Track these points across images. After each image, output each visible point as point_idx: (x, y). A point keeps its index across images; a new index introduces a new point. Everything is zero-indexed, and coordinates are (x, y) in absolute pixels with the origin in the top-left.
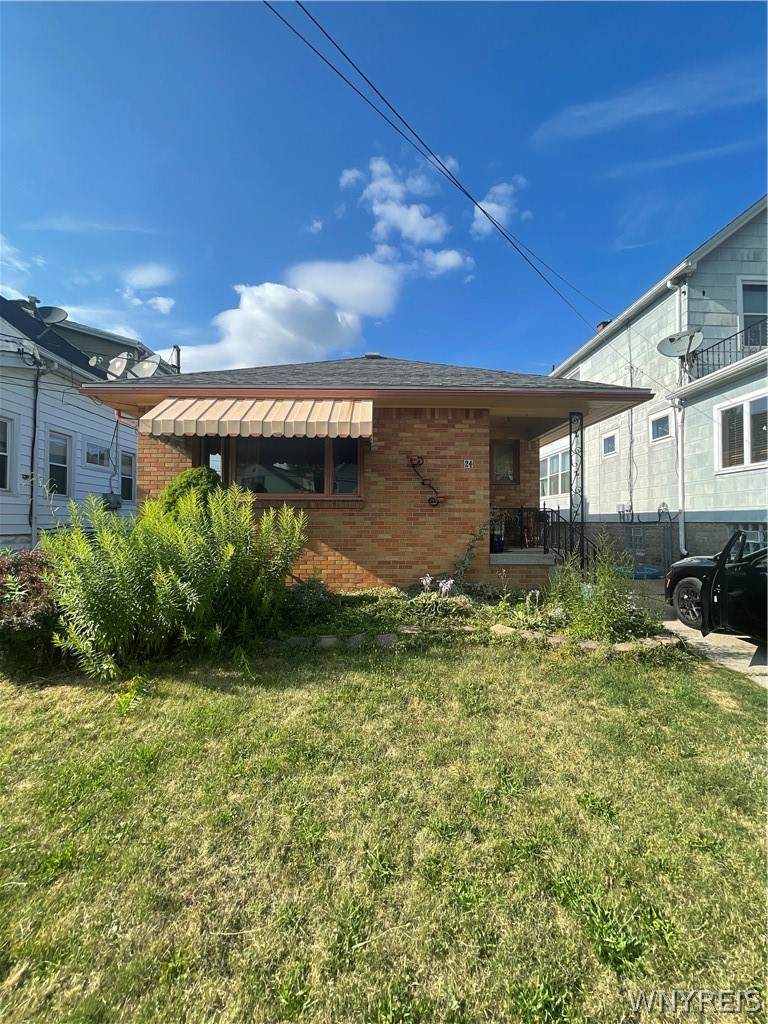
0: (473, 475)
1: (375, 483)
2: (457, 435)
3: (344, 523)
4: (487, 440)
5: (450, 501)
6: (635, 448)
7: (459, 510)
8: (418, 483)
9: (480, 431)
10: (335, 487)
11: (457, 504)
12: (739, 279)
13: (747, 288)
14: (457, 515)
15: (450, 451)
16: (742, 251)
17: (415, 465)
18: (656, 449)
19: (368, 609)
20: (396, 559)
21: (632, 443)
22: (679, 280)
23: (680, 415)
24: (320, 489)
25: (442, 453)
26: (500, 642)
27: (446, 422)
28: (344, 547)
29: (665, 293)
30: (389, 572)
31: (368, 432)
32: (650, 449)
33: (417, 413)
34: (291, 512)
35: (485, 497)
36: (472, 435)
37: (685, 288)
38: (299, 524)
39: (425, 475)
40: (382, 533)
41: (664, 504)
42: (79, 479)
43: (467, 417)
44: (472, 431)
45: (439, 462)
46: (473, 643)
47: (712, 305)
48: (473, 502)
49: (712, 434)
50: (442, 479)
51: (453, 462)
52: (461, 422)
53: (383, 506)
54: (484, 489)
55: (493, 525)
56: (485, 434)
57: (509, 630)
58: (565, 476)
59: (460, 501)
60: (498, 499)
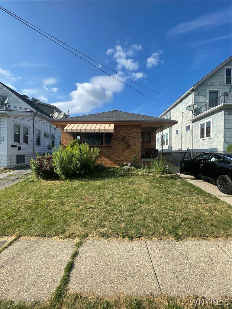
0: (137, 141)
1: (115, 142)
2: (133, 131)
3: (108, 152)
4: (140, 132)
5: (132, 147)
6: (183, 133)
7: (133, 149)
8: (124, 142)
9: (139, 130)
10: (105, 143)
11: (134, 147)
12: (208, 90)
13: (210, 92)
14: (133, 150)
15: (132, 135)
16: (209, 83)
17: (124, 138)
18: (187, 133)
19: (113, 169)
20: (119, 160)
21: (182, 132)
22: (192, 91)
23: (192, 125)
24: (102, 144)
25: (130, 136)
26: (139, 175)
27: (131, 128)
28: (107, 157)
29: (189, 94)
30: (118, 162)
31: (113, 131)
32: (186, 133)
33: (124, 126)
34: (97, 148)
35: (140, 145)
36: (137, 131)
37: (194, 93)
38: (98, 151)
39: (126, 141)
40: (116, 154)
41: (189, 148)
42: (43, 141)
43: (136, 127)
44: (137, 130)
45: (129, 137)
46: (134, 175)
47: (201, 97)
48: (137, 147)
49: (198, 130)
50: (130, 142)
51: (132, 137)
52: (134, 128)
53: (116, 147)
54: (140, 144)
55: (142, 152)
56: (140, 131)
57: (141, 173)
58: (167, 140)
59: (134, 146)
60: (145, 146)
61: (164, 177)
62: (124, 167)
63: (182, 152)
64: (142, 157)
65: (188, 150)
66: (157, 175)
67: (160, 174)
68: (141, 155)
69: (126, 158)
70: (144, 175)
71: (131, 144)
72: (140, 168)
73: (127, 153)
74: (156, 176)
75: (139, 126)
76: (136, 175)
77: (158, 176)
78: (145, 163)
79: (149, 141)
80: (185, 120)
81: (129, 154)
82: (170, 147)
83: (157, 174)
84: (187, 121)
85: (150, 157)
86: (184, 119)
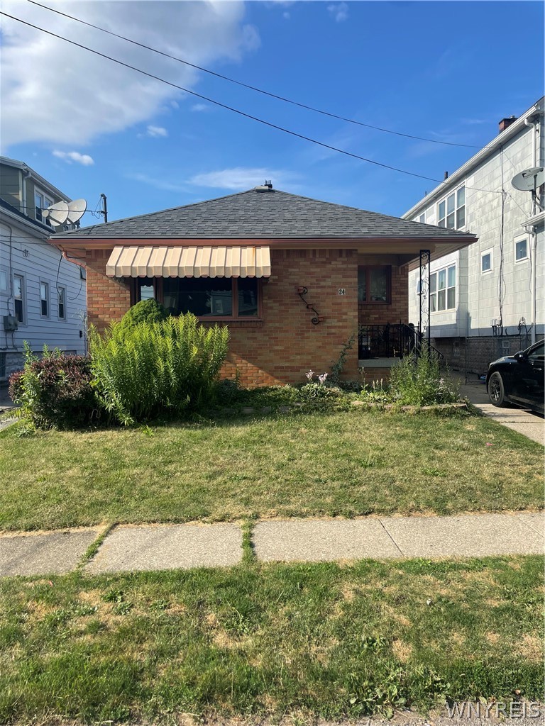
0: (345, 300)
1: (271, 308)
2: (333, 270)
3: (248, 338)
4: (356, 273)
5: (328, 320)
6: (504, 267)
7: (335, 327)
8: (304, 307)
9: (350, 266)
10: (240, 311)
14: (333, 331)
15: (328, 282)
17: (301, 293)
19: (271, 394)
20: (287, 364)
21: (502, 261)
22: (534, 119)
23: (533, 240)
25: (322, 284)
26: (355, 409)
27: (324, 260)
28: (250, 356)
31: (268, 273)
32: (515, 268)
33: (302, 253)
36: (345, 269)
37: (538, 126)
39: (310, 301)
41: (523, 319)
43: (341, 256)
45: (319, 290)
48: (345, 320)
50: (322, 304)
51: (330, 290)
52: (335, 260)
53: (277, 325)
54: (354, 310)
55: (361, 337)
56: (355, 269)
57: (362, 403)
58: (451, 291)
59: (336, 320)
60: (373, 317)
61: (429, 412)
62: (307, 387)
63: (504, 334)
64: (363, 354)
65: (520, 327)
66: (409, 407)
67: (419, 405)
68: (360, 347)
69: (310, 357)
70: (369, 409)
71: (325, 311)
72: (358, 391)
73: (313, 341)
74: (407, 410)
75: (350, 253)
76: (347, 411)
77: (412, 409)
78: (372, 373)
79: (384, 298)
80: (511, 219)
81: (320, 344)
82: (465, 317)
83: (409, 404)
84: (517, 226)
85: (388, 354)
86: (508, 215)
